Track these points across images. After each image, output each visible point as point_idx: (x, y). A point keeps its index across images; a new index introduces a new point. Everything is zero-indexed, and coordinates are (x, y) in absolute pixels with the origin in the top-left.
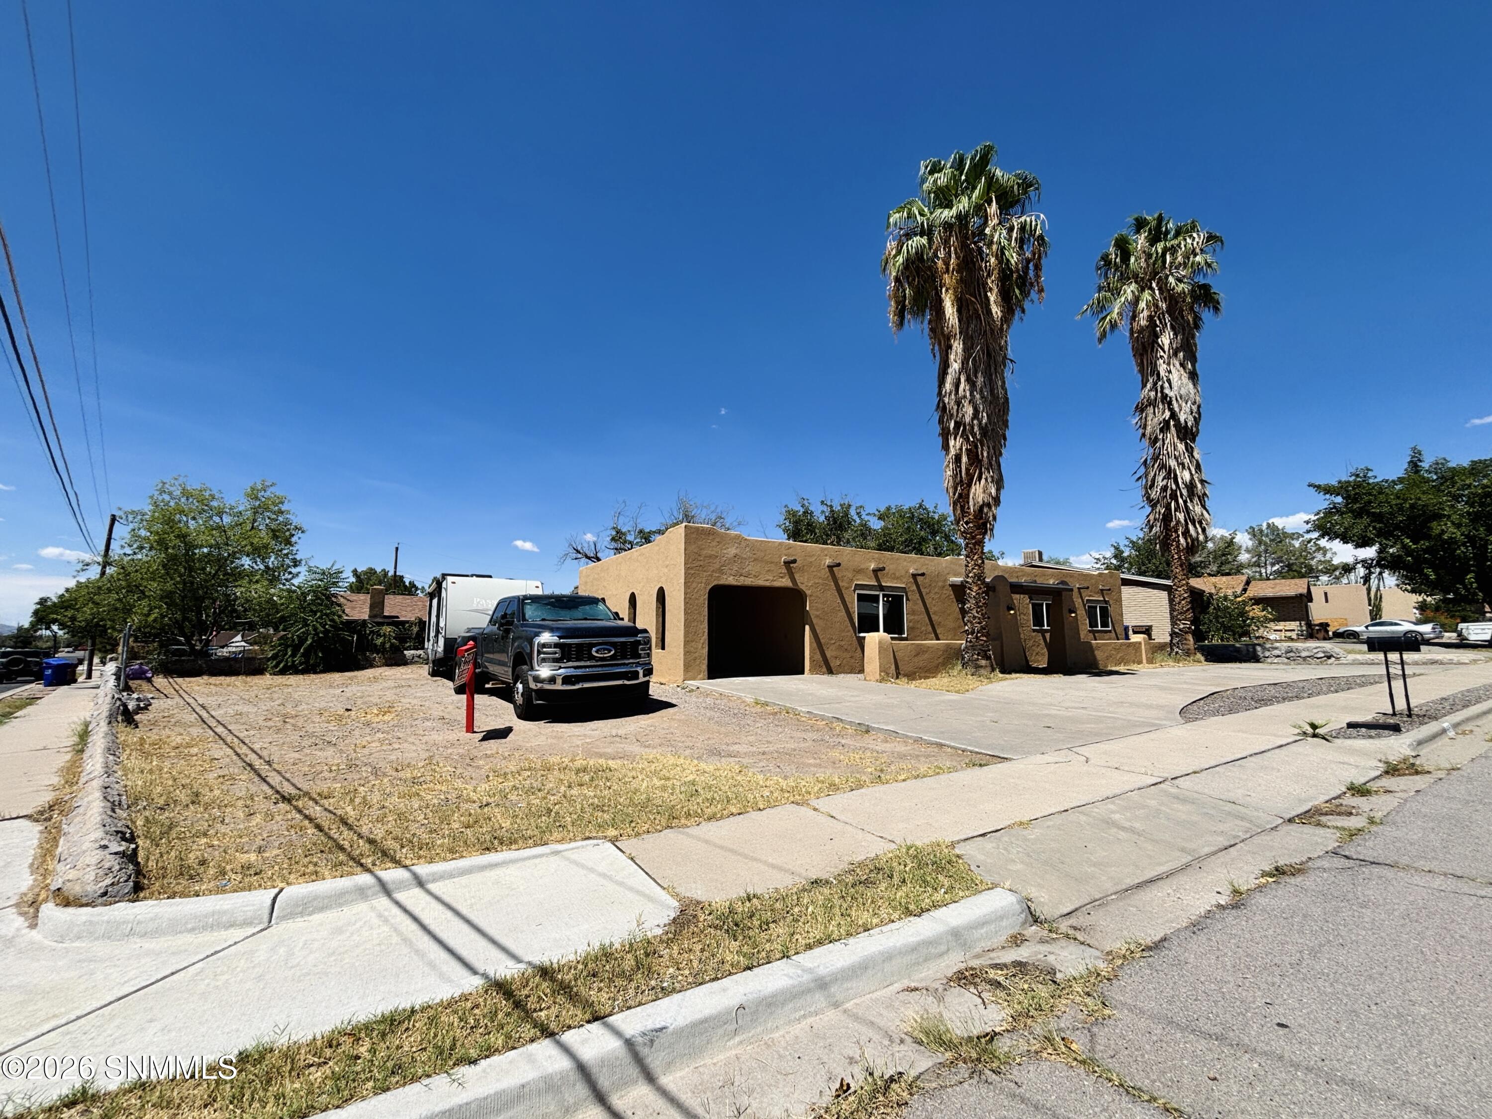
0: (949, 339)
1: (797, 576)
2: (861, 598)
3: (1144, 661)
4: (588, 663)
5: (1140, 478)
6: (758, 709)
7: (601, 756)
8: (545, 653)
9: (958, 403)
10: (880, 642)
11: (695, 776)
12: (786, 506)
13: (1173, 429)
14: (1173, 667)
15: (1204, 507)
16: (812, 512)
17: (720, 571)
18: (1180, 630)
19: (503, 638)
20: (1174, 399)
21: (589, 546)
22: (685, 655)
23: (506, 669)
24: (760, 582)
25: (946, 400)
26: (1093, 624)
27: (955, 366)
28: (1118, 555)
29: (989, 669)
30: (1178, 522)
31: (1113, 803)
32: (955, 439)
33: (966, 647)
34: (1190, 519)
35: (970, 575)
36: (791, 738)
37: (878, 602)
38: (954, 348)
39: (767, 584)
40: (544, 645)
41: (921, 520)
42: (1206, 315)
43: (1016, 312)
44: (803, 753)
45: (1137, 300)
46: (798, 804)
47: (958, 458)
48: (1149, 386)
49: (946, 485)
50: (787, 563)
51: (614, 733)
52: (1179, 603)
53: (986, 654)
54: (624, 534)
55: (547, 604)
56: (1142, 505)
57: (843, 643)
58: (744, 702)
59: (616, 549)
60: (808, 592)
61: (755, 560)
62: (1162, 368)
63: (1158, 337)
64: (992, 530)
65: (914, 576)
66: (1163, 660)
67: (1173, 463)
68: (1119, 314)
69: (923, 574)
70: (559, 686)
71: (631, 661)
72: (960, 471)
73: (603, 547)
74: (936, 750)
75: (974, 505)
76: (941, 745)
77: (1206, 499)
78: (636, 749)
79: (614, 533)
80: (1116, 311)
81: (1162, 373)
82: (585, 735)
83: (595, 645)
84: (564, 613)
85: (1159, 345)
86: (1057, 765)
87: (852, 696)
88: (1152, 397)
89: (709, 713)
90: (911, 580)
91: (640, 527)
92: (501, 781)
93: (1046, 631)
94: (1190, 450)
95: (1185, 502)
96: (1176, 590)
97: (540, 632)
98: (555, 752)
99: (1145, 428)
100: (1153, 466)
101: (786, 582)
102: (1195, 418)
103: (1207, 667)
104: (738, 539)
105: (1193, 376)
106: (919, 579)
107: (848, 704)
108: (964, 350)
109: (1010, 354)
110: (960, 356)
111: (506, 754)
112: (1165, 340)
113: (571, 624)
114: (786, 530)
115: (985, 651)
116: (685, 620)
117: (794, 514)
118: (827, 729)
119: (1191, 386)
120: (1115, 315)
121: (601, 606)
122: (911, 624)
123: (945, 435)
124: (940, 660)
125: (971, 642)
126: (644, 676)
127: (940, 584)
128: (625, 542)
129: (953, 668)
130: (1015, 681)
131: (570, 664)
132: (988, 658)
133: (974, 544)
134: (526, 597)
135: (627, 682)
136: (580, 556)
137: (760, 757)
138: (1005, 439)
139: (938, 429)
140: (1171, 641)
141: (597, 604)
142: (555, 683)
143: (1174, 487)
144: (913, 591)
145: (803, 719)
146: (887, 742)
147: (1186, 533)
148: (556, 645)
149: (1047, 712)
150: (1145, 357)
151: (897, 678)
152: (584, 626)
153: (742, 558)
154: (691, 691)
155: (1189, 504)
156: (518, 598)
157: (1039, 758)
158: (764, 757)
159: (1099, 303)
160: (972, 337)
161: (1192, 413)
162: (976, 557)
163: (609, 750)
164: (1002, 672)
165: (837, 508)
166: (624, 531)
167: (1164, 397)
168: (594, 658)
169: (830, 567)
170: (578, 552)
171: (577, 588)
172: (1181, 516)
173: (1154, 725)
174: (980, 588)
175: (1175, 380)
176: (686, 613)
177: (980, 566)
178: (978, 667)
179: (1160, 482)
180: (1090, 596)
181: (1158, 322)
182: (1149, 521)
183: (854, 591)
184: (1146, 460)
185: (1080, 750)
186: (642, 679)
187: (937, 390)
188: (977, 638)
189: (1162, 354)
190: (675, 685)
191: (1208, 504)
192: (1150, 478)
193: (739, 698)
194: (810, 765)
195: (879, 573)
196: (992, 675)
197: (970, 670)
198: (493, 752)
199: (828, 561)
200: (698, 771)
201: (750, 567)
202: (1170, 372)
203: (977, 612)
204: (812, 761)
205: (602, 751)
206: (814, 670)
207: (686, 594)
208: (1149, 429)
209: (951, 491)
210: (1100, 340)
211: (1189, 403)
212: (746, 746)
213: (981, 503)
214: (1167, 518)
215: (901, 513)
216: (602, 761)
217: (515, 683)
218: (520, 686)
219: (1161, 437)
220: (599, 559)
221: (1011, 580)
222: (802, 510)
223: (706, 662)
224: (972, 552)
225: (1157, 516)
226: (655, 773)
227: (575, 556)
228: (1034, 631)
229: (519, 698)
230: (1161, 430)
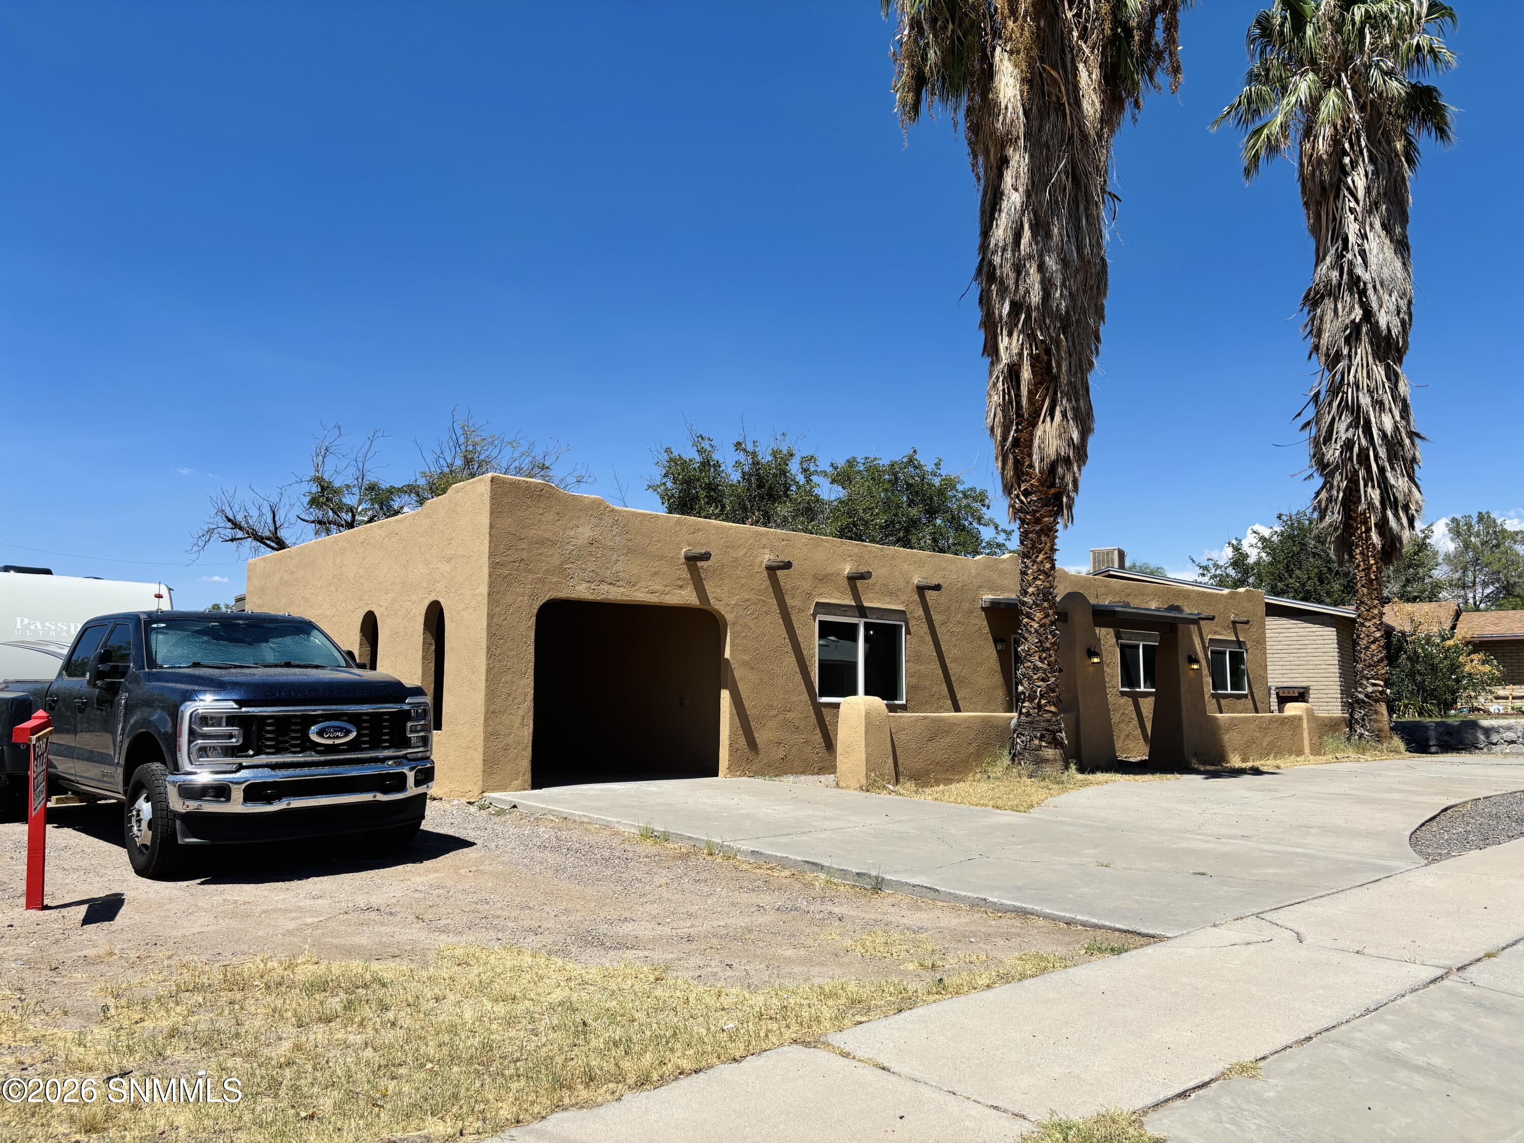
0: (1003, 147)
1: (709, 586)
2: (826, 629)
3: (1307, 750)
4: (300, 758)
5: (1308, 424)
6: (649, 847)
7: (350, 952)
8: (205, 736)
9: (1019, 269)
10: (868, 715)
11: (567, 992)
12: (668, 450)
13: (1365, 338)
14: (1358, 760)
15: (1412, 479)
16: (717, 465)
17: (561, 571)
18: (1367, 696)
19: (101, 702)
20: (1370, 286)
21: (261, 515)
22: (486, 739)
23: (108, 769)
24: (641, 596)
25: (997, 260)
26: (1219, 683)
27: (1013, 199)
28: (1239, 561)
29: (1060, 765)
30: (1370, 504)
31: (1382, 1020)
32: (1010, 335)
33: (1019, 725)
34: (1389, 499)
35: (1031, 590)
36: (733, 904)
37: (855, 639)
38: (1013, 163)
39: (653, 599)
40: (205, 720)
41: (909, 486)
42: (1425, 140)
43: (1127, 105)
44: (769, 938)
45: (1315, 102)
46: (807, 1044)
47: (1013, 373)
48: (1328, 260)
49: (990, 420)
50: (692, 560)
51: (361, 901)
52: (1367, 648)
53: (1055, 738)
54: (337, 492)
55: (199, 632)
56: (1310, 472)
57: (790, 716)
58: (616, 833)
59: (320, 522)
60: (729, 617)
61: (630, 551)
62: (1352, 229)
63: (1346, 174)
64: (1070, 508)
65: (921, 590)
66: (1337, 749)
67: (1365, 400)
68: (1284, 127)
69: (937, 588)
70: (236, 805)
71: (387, 753)
72: (1018, 395)
73: (293, 518)
74: (1017, 922)
75: (1042, 460)
76: (1023, 913)
77: (1416, 467)
78: (416, 934)
79: (315, 489)
80: (1279, 119)
81: (1352, 239)
82: (300, 909)
83: (314, 720)
84: (240, 653)
85: (1349, 189)
86: (1252, 948)
87: (825, 818)
88: (1334, 282)
89: (552, 859)
90: (916, 597)
91: (370, 478)
92: (137, 1017)
93: (1145, 695)
94: (1393, 377)
95: (1382, 470)
96: (1362, 625)
97: (196, 692)
98: (245, 947)
99: (1319, 335)
100: (1330, 404)
101: (686, 597)
102: (1403, 322)
103: (1410, 762)
104: (598, 510)
105: (1402, 247)
106: (929, 594)
107: (824, 835)
108: (1032, 171)
109: (1114, 183)
110: (1024, 179)
111: (133, 955)
112: (1359, 180)
113: (260, 674)
114: (666, 497)
115: (1054, 732)
116: (489, 670)
117: (685, 464)
118: (798, 886)
119: (1398, 264)
120: (1275, 128)
121: (317, 639)
122: (913, 681)
123: (990, 326)
124: (972, 749)
125: (1028, 714)
126: (418, 783)
127: (966, 606)
128: (341, 509)
129: (993, 763)
130: (1105, 787)
131: (263, 759)
132: (1056, 743)
133: (1039, 533)
134: (153, 617)
135: (381, 797)
136: (240, 534)
137: (686, 947)
138: (1098, 339)
139: (978, 314)
140: (1351, 715)
141: (308, 634)
142: (228, 799)
143: (1364, 442)
144: (919, 618)
145: (744, 866)
146: (919, 909)
147: (1383, 525)
148: (232, 720)
149: (1184, 845)
150: (1324, 208)
151: (897, 782)
152: (283, 679)
153: (605, 547)
154: (500, 813)
155: (1389, 475)
156: (134, 618)
157: (1209, 936)
158: (693, 946)
159: (1249, 104)
160: (1047, 146)
161: (1398, 314)
162: (1041, 557)
163: (363, 940)
164: (1081, 770)
165: (765, 457)
166: (337, 484)
167: (1355, 281)
168: (314, 746)
169: (772, 570)
170: (236, 525)
171: (240, 599)
172: (1375, 495)
173: (1383, 868)
174: (1047, 616)
175: (1375, 252)
176: (490, 655)
177: (1047, 575)
178: (1040, 762)
179: (1342, 430)
180: (1215, 633)
181: (1347, 146)
182: (1320, 502)
183: (814, 616)
184: (1317, 395)
185: (1279, 917)
186: (412, 790)
187: (977, 241)
188: (1039, 707)
189: (1353, 204)
190: (464, 801)
191: (1418, 473)
192: (1324, 426)
193: (607, 826)
194: (789, 961)
195: (859, 583)
196: (1065, 777)
197: (1026, 766)
198: (101, 951)
199: (767, 558)
200: (569, 979)
201: (620, 567)
202: (1364, 236)
203: (1041, 660)
204: (790, 952)
205: (349, 941)
206: (738, 767)
207: (490, 616)
208: (1326, 337)
209: (998, 432)
210: (1247, 171)
211: (1395, 295)
212: (649, 926)
213: (1053, 457)
214: (1351, 496)
215: (874, 473)
216: (356, 966)
217: (134, 799)
218: (145, 808)
219: (1345, 352)
220: (281, 545)
221: (1093, 601)
222: (698, 459)
223: (528, 753)
224: (1033, 547)
225: (1335, 493)
226: (482, 988)
227: (229, 533)
228: (1123, 694)
229: (142, 834)
230: (1348, 340)
